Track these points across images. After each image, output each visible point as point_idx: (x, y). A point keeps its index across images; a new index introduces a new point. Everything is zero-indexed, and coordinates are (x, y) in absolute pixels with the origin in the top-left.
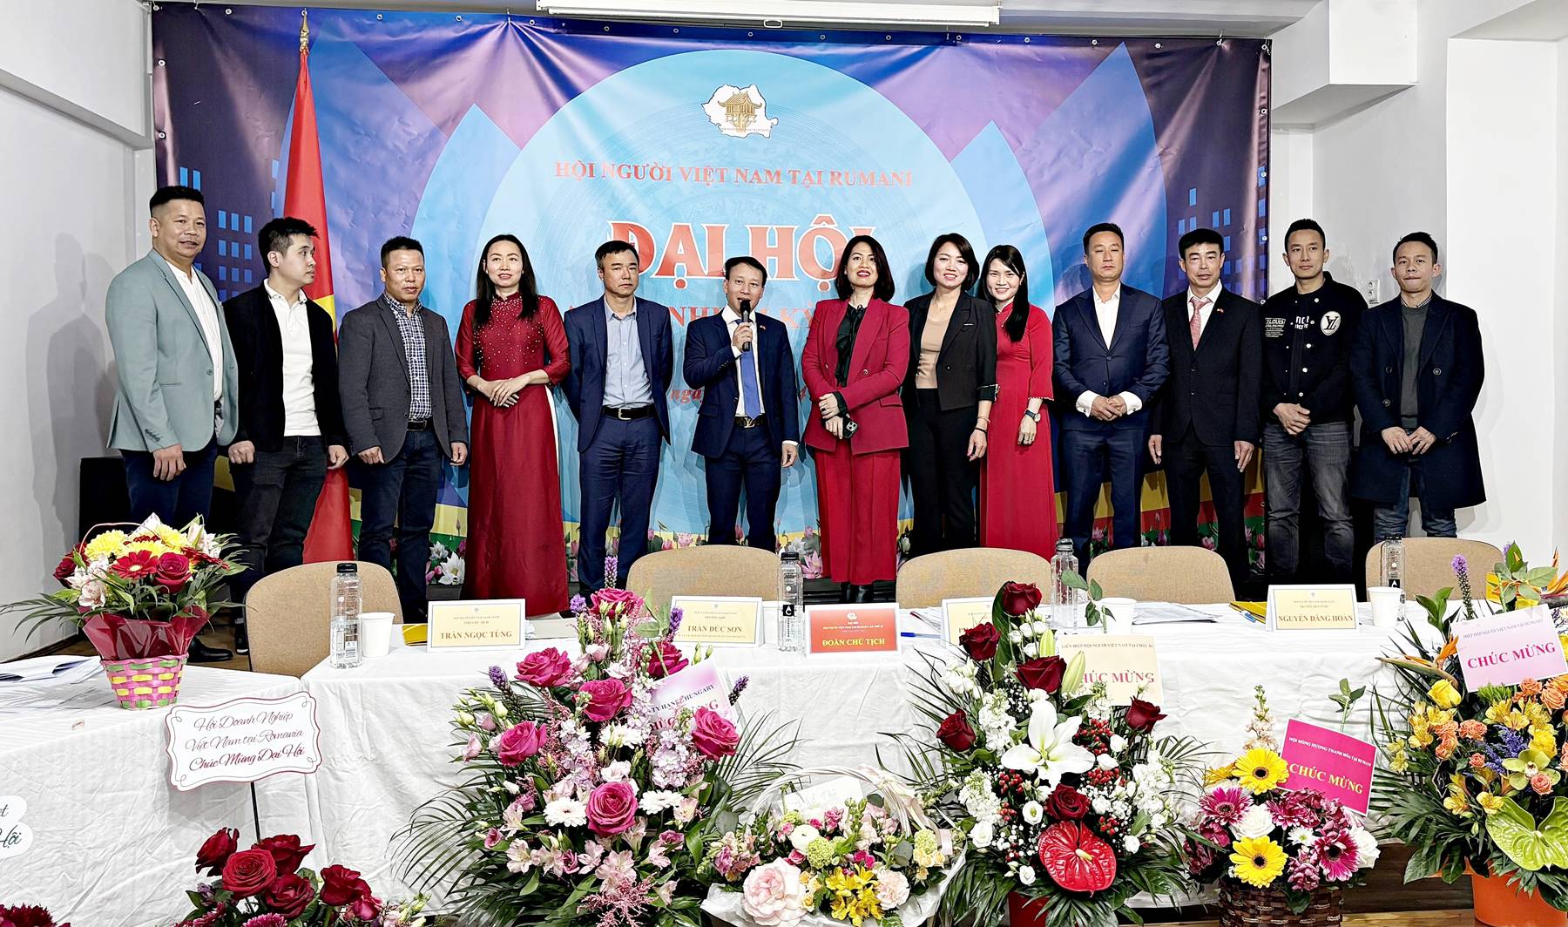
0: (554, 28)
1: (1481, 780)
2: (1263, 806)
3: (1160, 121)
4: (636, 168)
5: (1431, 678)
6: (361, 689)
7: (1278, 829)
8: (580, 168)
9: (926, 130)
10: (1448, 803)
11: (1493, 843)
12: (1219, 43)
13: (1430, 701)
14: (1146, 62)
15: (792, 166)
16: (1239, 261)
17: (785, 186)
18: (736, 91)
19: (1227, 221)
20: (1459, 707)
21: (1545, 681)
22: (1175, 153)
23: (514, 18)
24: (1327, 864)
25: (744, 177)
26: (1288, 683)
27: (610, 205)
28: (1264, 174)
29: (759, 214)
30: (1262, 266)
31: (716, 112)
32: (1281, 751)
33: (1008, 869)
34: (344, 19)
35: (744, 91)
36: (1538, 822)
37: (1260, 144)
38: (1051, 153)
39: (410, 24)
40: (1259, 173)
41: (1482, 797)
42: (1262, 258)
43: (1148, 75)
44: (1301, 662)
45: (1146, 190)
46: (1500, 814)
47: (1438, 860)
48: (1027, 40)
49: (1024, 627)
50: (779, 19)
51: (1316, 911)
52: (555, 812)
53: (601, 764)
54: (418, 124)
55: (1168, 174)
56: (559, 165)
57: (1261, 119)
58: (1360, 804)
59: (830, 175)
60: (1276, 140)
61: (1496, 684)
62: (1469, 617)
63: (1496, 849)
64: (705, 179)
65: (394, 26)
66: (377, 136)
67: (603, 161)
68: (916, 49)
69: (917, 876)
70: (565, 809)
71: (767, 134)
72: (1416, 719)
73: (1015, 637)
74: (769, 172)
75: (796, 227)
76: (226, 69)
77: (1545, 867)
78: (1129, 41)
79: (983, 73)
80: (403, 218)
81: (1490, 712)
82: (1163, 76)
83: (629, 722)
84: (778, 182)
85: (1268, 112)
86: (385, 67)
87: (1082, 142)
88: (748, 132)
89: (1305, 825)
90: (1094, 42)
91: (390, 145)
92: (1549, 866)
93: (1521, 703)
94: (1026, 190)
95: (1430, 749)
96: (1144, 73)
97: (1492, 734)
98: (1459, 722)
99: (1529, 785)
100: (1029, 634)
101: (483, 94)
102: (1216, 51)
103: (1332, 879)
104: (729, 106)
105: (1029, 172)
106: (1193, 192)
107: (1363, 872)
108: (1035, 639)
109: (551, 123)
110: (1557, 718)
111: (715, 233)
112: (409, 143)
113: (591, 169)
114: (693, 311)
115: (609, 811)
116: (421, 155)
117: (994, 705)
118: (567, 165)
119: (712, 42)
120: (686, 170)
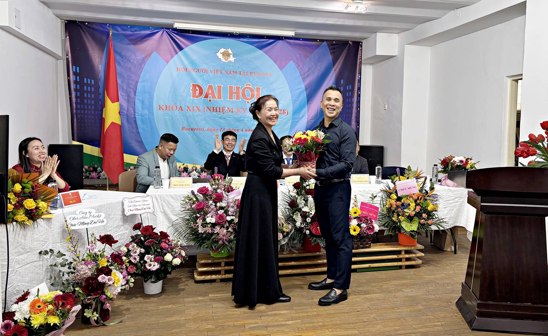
0: (176, 31)
1: (400, 214)
2: (356, 219)
3: (334, 62)
4: (198, 69)
5: (391, 193)
6: (161, 196)
7: (359, 224)
8: (183, 70)
9: (275, 62)
10: (393, 219)
11: (402, 226)
12: (349, 42)
13: (390, 198)
14: (331, 46)
15: (240, 70)
16: (353, 99)
17: (238, 75)
18: (225, 50)
19: (350, 88)
20: (396, 199)
21: (414, 194)
22: (338, 70)
23: (166, 28)
24: (368, 231)
25: (227, 73)
26: (361, 195)
27: (191, 79)
28: (360, 76)
30: (359, 100)
31: (220, 55)
32: (359, 208)
33: (304, 231)
34: (119, 27)
35: (227, 50)
36: (411, 222)
37: (359, 69)
38: (306, 70)
39: (138, 29)
40: (358, 76)
41: (400, 217)
42: (359, 98)
43: (331, 50)
44: (364, 190)
45: (331, 80)
46: (403, 220)
47: (391, 230)
48: (301, 39)
49: (307, 183)
50: (238, 33)
51: (366, 241)
52: (208, 220)
53: (217, 210)
54: (140, 56)
55: (336, 75)
56: (177, 68)
57: (359, 62)
58: (375, 219)
59: (250, 73)
60: (363, 67)
61: (404, 194)
62: (400, 180)
64: (217, 73)
65: (133, 29)
66: (128, 59)
67: (189, 67)
68: (272, 41)
69: (284, 234)
70: (210, 219)
71: (233, 62)
72: (387, 202)
73: (305, 185)
74: (233, 72)
75: (241, 86)
76: (86, 40)
78: (327, 41)
79: (289, 47)
81: (402, 200)
82: (335, 50)
83: (223, 202)
84: (236, 74)
85: (361, 60)
86: (130, 40)
87: (315, 66)
88: (228, 61)
89: (364, 223)
90: (318, 41)
91: (132, 62)
92: (412, 230)
93: (408, 198)
94: (300, 78)
95: (390, 208)
96: (330, 49)
97: (403, 204)
98: (396, 202)
99: (409, 215)
100: (307, 184)
101: (157, 49)
102: (348, 45)
103: (369, 234)
104: (223, 54)
105: (301, 74)
106: (342, 80)
107: (376, 233)
108: (309, 185)
109: (176, 57)
110: (416, 201)
111: (219, 87)
112: (137, 61)
113: (186, 69)
114: (213, 108)
115: (221, 219)
116: (140, 65)
117: (300, 198)
118: (180, 68)
119: (219, 37)
120: (212, 70)
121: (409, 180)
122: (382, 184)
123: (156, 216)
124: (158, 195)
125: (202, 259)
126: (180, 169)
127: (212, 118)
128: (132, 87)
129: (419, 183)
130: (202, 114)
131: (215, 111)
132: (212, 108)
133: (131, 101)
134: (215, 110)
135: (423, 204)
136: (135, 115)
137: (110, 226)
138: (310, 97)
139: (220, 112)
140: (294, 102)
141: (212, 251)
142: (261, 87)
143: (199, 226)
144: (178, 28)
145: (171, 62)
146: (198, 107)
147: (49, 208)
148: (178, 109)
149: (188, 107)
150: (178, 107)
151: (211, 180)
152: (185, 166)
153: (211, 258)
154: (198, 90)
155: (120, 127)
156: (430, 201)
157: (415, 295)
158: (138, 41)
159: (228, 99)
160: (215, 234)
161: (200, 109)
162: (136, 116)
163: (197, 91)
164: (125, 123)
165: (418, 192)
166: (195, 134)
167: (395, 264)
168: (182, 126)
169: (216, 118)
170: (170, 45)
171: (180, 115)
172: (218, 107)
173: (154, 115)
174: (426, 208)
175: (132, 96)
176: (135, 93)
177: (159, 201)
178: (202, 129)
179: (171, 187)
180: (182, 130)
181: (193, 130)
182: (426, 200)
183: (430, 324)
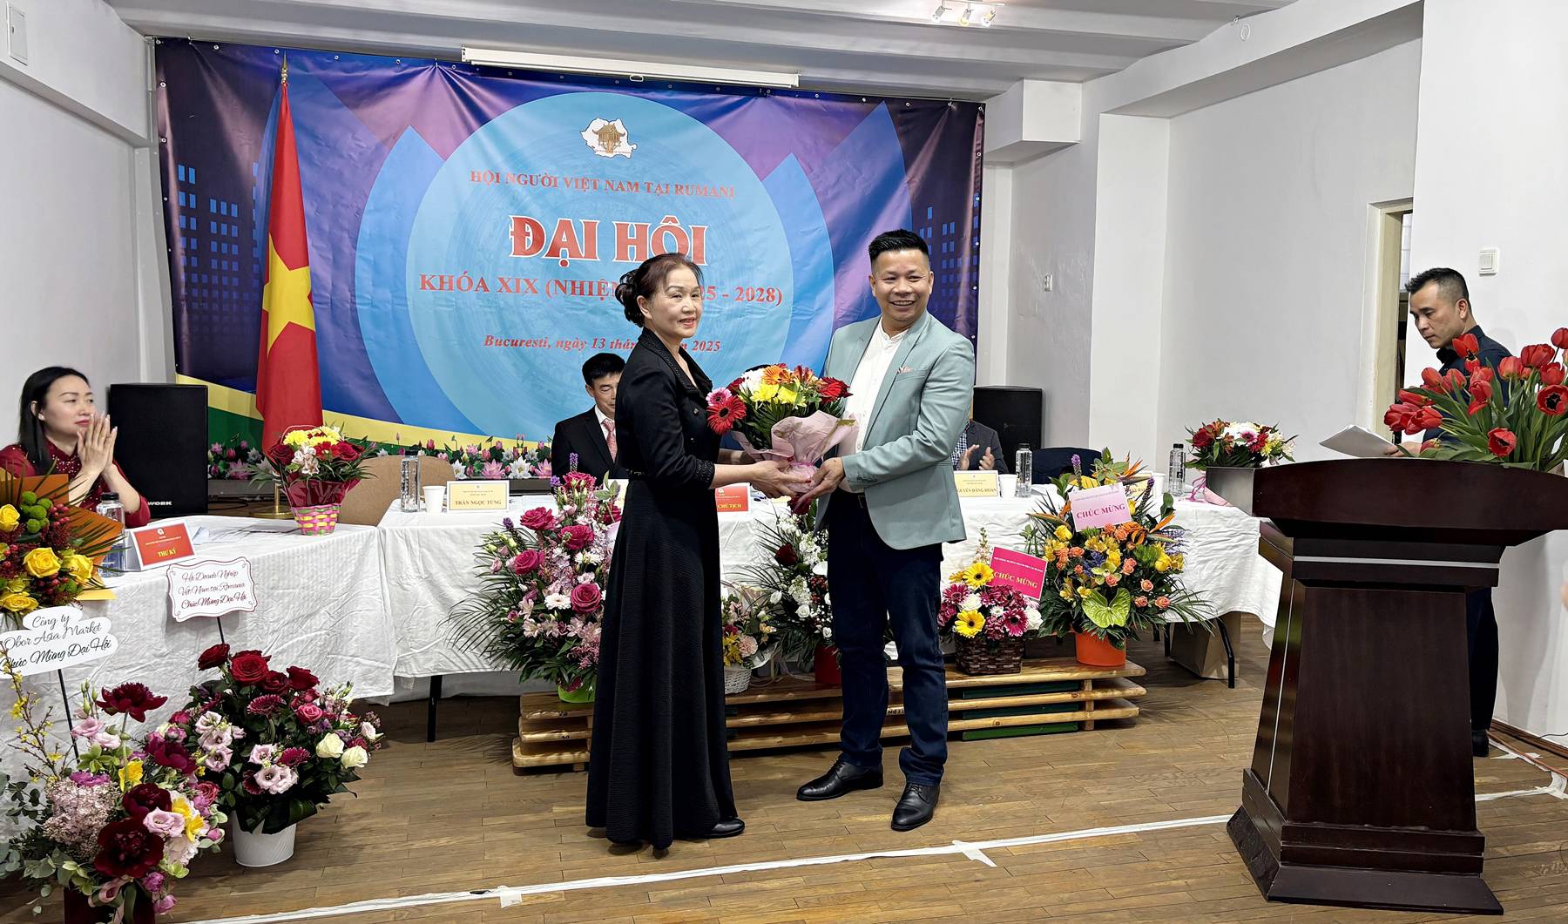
0: (471, 72)
1: (1081, 580)
3: (909, 158)
4: (531, 177)
5: (1057, 524)
6: (419, 534)
7: (984, 607)
8: (489, 177)
9: (745, 157)
10: (1062, 593)
11: (1085, 615)
12: (949, 105)
13: (1055, 537)
14: (900, 116)
15: (647, 180)
16: (959, 259)
17: (641, 195)
18: (606, 123)
19: (952, 231)
20: (1071, 541)
21: (1117, 526)
22: (918, 181)
23: (440, 63)
25: (612, 188)
27: (512, 204)
28: (978, 199)
29: (622, 214)
30: (975, 264)
31: (591, 138)
32: (990, 565)
33: (817, 629)
34: (309, 58)
35: (611, 123)
36: (1109, 604)
37: (976, 177)
38: (833, 178)
39: (362, 64)
41: (1080, 589)
42: (975, 257)
43: (901, 125)
45: (898, 207)
46: (1090, 599)
48: (817, 96)
50: (641, 76)
52: (551, 601)
53: (577, 574)
54: (368, 141)
55: (913, 196)
56: (473, 173)
57: (977, 160)
59: (674, 187)
61: (1091, 527)
62: (1081, 488)
63: (1087, 617)
64: (583, 187)
65: (348, 65)
67: (506, 170)
68: (737, 98)
70: (557, 599)
71: (628, 156)
72: (1047, 547)
74: (629, 183)
75: (650, 224)
76: (215, 92)
77: (1110, 626)
78: (888, 100)
79: (785, 118)
80: (355, 210)
81: (1087, 543)
82: (911, 126)
83: (592, 550)
84: (637, 191)
85: (982, 155)
86: (341, 96)
87: (854, 170)
88: (614, 154)
89: (998, 605)
90: (864, 100)
91: (346, 156)
92: (1114, 626)
93: (1103, 537)
94: (816, 203)
95: (1054, 564)
96: (898, 124)
97: (1087, 555)
98: (1070, 548)
99: (1105, 582)
101: (416, 119)
102: (947, 112)
103: (1011, 636)
104: (601, 134)
105: (818, 191)
109: (468, 142)
110: (1123, 546)
111: (590, 227)
112: (360, 154)
113: (498, 176)
114: (573, 283)
115: (586, 600)
116: (370, 163)
117: (808, 540)
118: (479, 174)
119: (588, 87)
120: (569, 180)
121: (1106, 487)
122: (1034, 497)
123: (404, 589)
124: (413, 531)
125: (536, 708)
126: (480, 452)
127: (569, 312)
128: (346, 225)
129: (1133, 495)
130: (541, 302)
131: (577, 291)
132: (569, 286)
133: (342, 264)
134: (578, 288)
135: (1142, 553)
136: (355, 303)
137: (276, 618)
138: (841, 256)
139: (591, 294)
140: (798, 266)
141: (562, 687)
142: (706, 227)
143: (525, 617)
144: (473, 63)
145: (456, 155)
146: (532, 281)
147: (100, 573)
148: (475, 287)
149: (502, 280)
150: (476, 282)
151: (559, 488)
152: (493, 443)
153: (561, 706)
154: (531, 233)
155: (314, 337)
156: (1162, 545)
157: (1118, 804)
158: (363, 98)
159: (614, 260)
160: (570, 639)
161: (537, 285)
162: (358, 306)
163: (527, 237)
164: (328, 326)
165: (1131, 519)
166: (522, 356)
167: (1067, 716)
168: (485, 334)
169: (580, 313)
170: (453, 110)
171: (481, 304)
172: (587, 279)
173: (409, 303)
174: (1152, 565)
175: (347, 250)
176: (355, 241)
177: (413, 546)
178: (541, 342)
179: (448, 507)
180: (486, 344)
181: (516, 345)
182: (1151, 541)
183: (1157, 884)
